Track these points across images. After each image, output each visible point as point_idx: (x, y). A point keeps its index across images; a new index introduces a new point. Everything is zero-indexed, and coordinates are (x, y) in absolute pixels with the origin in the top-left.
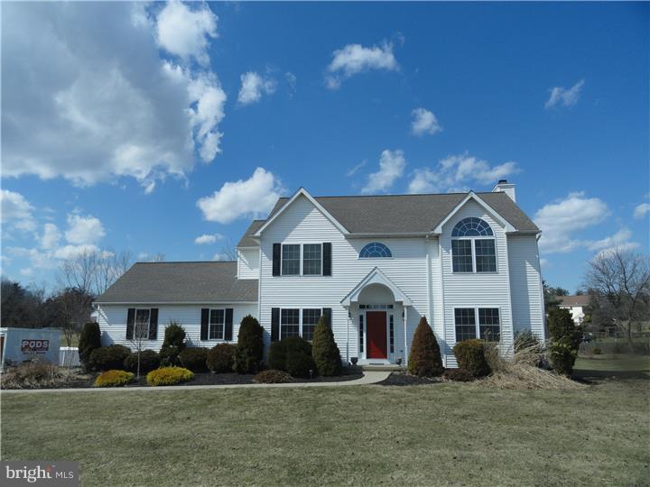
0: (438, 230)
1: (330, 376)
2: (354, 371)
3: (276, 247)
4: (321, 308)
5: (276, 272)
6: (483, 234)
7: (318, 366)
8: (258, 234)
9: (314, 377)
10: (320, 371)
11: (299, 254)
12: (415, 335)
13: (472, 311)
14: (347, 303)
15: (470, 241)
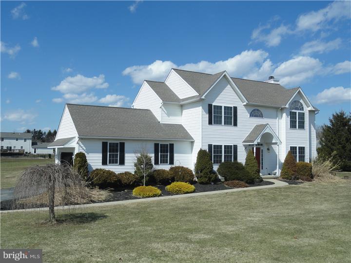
0: (287, 106)
3: (210, 106)
4: (232, 145)
5: (210, 122)
6: (301, 110)
8: (203, 97)
11: (221, 112)
15: (296, 112)
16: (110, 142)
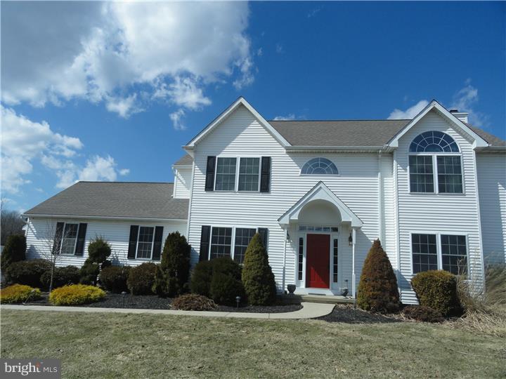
0: (394, 144)
1: (261, 305)
2: (290, 301)
3: (211, 159)
4: (256, 227)
5: (209, 187)
6: (447, 150)
7: (248, 292)
8: (192, 145)
9: (242, 306)
10: (250, 298)
11: (234, 168)
12: (367, 262)
13: (433, 237)
14: (286, 221)
15: (431, 156)
16: (68, 223)
